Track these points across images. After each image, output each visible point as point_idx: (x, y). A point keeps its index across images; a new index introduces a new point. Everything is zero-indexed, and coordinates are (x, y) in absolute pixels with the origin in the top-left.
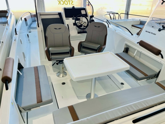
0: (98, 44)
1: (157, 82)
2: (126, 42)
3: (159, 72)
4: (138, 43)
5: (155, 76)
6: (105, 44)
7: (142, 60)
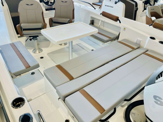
0: (67, 18)
1: (118, 41)
2: (91, 15)
3: (119, 34)
4: (101, 14)
5: (116, 39)
6: (73, 18)
7: (105, 29)
